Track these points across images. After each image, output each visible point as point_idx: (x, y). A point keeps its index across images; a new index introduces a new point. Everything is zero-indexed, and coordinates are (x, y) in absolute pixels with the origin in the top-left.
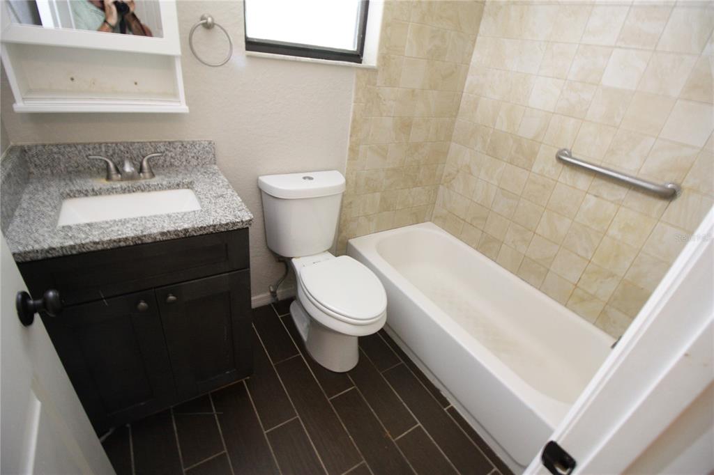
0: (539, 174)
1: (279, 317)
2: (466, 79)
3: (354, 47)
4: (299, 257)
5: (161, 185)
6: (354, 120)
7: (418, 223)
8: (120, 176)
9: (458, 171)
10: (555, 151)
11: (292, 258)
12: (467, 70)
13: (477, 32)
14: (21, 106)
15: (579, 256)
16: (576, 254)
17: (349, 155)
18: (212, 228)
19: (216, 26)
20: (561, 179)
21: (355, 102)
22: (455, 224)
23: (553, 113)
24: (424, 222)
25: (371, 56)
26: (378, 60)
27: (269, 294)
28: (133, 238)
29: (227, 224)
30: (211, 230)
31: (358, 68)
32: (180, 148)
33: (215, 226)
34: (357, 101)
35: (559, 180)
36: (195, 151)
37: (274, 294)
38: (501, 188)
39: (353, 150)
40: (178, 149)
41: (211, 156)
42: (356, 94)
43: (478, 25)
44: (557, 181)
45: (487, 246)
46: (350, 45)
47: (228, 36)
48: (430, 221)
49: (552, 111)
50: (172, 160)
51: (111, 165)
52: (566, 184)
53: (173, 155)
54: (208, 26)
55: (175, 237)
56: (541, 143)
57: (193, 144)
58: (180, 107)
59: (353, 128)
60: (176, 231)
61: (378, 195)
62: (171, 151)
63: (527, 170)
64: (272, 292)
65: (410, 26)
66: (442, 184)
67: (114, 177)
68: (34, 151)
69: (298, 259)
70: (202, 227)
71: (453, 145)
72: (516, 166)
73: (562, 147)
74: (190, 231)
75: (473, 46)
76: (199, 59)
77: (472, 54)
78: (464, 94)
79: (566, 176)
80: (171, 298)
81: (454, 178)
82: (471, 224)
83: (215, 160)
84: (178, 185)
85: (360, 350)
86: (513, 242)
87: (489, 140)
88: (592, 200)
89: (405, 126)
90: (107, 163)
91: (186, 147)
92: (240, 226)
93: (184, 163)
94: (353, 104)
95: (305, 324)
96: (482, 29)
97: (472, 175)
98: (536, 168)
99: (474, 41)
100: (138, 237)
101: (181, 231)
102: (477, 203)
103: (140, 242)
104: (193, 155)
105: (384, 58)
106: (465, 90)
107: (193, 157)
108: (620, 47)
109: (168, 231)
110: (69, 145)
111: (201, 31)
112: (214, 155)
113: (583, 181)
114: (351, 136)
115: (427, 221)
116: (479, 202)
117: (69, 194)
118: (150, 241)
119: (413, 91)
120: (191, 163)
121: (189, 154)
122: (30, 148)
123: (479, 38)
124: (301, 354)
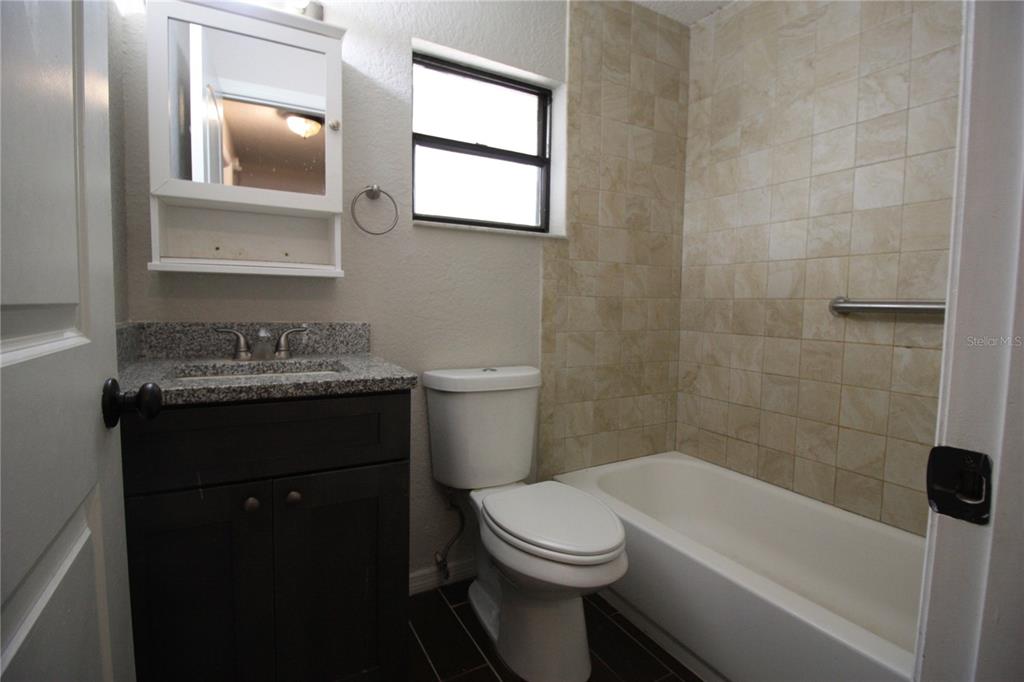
0: (813, 340)
1: (451, 607)
2: (681, 251)
3: (537, 222)
4: (480, 489)
5: (300, 364)
6: (545, 300)
7: (655, 452)
8: (249, 355)
9: (699, 367)
10: (827, 303)
11: (470, 490)
12: (680, 241)
13: (683, 199)
14: (157, 264)
15: (922, 444)
16: (917, 442)
17: (543, 347)
18: (362, 384)
19: (382, 194)
20: (849, 338)
21: (544, 278)
22: (712, 446)
23: (806, 259)
24: (666, 451)
25: (559, 224)
26: (568, 229)
27: (434, 569)
28: (258, 388)
29: (382, 380)
30: (361, 388)
31: (543, 238)
32: (328, 330)
33: (366, 381)
34: (547, 276)
35: (846, 340)
36: (346, 333)
37: (442, 566)
38: (766, 373)
39: (548, 339)
40: (325, 331)
41: (364, 341)
42: (545, 269)
43: (682, 191)
44: (844, 342)
45: (772, 468)
46: (532, 220)
47: (396, 206)
48: (675, 450)
49: (804, 257)
50: (317, 345)
51: (242, 340)
52: (859, 343)
53: (318, 338)
54: (373, 195)
55: (313, 393)
56: (804, 299)
57: (343, 326)
58: (335, 271)
59: (545, 309)
60: (315, 383)
61: (589, 405)
62: (316, 334)
63: (796, 339)
64: (438, 564)
65: (600, 195)
66: (682, 391)
67: (243, 355)
68: (153, 328)
69: (479, 493)
70: (349, 381)
71: (683, 333)
72: (779, 337)
73: (834, 297)
74: (333, 385)
75: (682, 214)
76: (357, 223)
77: (682, 223)
78: (683, 270)
79: (853, 332)
80: (295, 494)
81: (695, 379)
82: (738, 439)
83: (369, 347)
84: (320, 365)
85: (591, 654)
86: (810, 450)
87: (731, 316)
88: (906, 355)
89: (613, 308)
90: (238, 338)
91: (334, 329)
92: (398, 386)
93: (331, 349)
94: (542, 281)
95: (494, 613)
96: (687, 196)
97: (719, 366)
98: (807, 334)
99: (682, 210)
100: (265, 388)
101: (321, 385)
102: (736, 404)
103: (266, 395)
104: (342, 339)
105: (574, 226)
106: (683, 265)
107: (342, 342)
108: (862, 166)
109: (305, 383)
110: (197, 324)
111: (364, 201)
112: (368, 339)
113: (882, 333)
114: (543, 320)
115: (670, 450)
116: (740, 402)
117: (183, 371)
118: (279, 395)
119: (616, 265)
120: (339, 350)
121: (337, 338)
122: (149, 326)
123: (686, 206)
124: (488, 663)
